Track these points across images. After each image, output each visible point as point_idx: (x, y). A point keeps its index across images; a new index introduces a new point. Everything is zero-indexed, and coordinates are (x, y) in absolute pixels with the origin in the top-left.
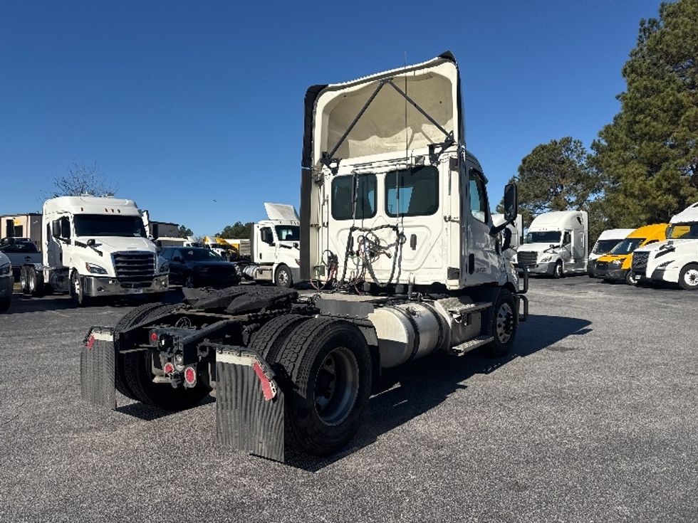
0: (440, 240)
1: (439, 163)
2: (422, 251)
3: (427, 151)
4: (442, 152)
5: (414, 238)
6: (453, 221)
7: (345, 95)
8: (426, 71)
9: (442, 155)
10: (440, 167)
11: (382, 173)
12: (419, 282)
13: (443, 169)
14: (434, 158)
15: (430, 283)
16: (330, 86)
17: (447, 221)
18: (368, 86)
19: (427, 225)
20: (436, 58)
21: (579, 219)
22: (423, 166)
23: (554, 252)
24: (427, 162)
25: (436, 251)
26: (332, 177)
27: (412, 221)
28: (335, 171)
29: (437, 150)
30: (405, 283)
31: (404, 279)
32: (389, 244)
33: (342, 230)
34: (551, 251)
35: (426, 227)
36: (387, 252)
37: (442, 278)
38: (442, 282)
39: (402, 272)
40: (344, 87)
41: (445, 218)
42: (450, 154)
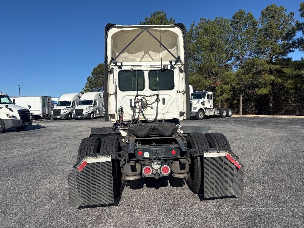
0: (175, 100)
1: (174, 69)
2: (168, 105)
3: (169, 63)
4: (175, 64)
5: (164, 100)
6: (181, 93)
7: (122, 31)
8: (166, 29)
9: (175, 65)
10: (174, 71)
11: (147, 71)
12: (166, 119)
13: (176, 71)
14: (172, 66)
15: (171, 119)
16: (117, 25)
17: (178, 93)
18: (136, 29)
19: (170, 94)
20: (173, 25)
21: (100, 95)
22: (167, 69)
23: (90, 109)
24: (169, 68)
25: (174, 105)
26: (119, 70)
27: (162, 93)
28: (120, 67)
29: (173, 63)
30: (160, 119)
31: (159, 117)
32: (151, 103)
33: (125, 96)
34: (88, 108)
35: (170, 95)
36: (151, 106)
37: (177, 116)
38: (177, 118)
39: (158, 115)
40: (123, 27)
41: (177, 92)
42: (179, 66)
